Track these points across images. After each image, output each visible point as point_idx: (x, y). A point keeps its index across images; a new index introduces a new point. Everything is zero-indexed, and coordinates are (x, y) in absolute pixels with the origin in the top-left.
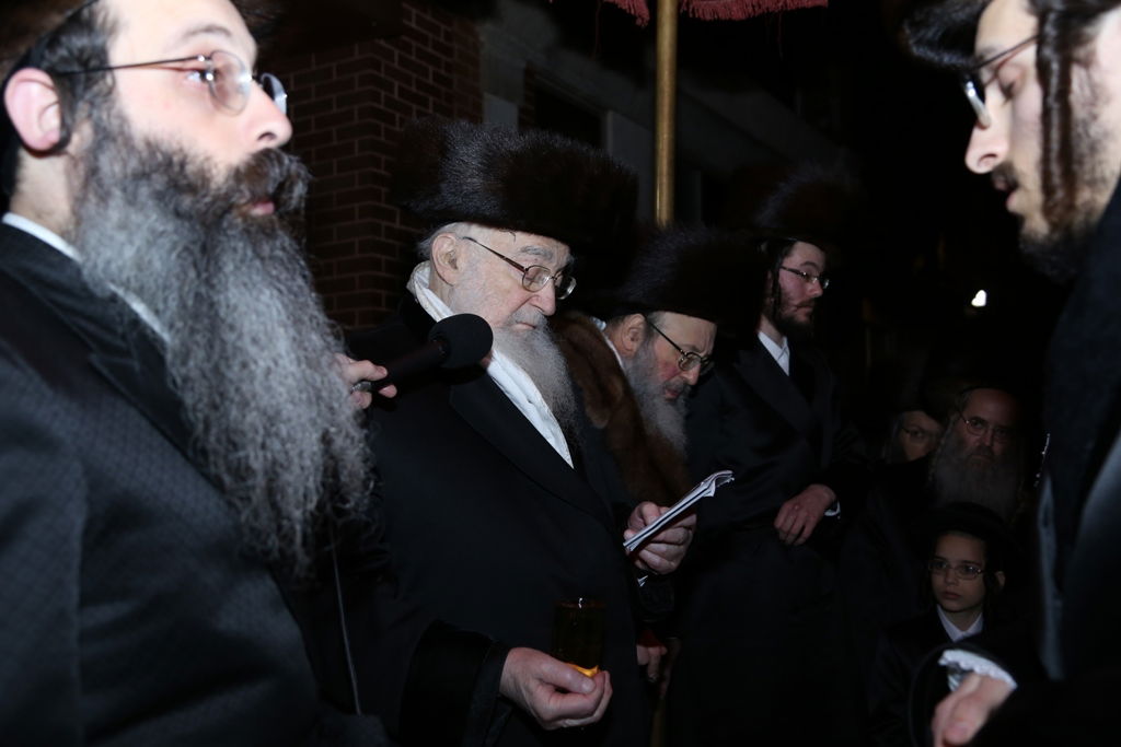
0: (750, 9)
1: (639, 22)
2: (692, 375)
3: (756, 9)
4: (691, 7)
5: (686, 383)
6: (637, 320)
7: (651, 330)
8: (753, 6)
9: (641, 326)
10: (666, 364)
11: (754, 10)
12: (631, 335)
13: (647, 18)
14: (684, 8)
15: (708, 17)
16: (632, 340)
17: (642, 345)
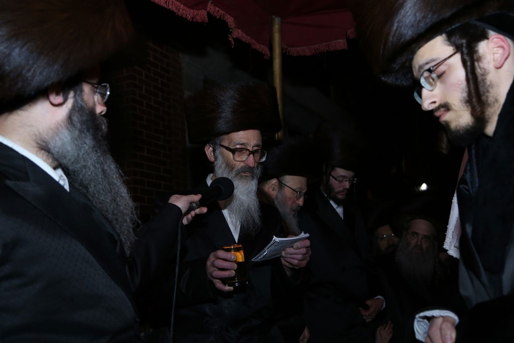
0: (314, 51)
1: (265, 57)
2: (301, 202)
3: (317, 50)
4: (287, 50)
5: (299, 206)
6: (274, 181)
7: (281, 185)
8: (315, 50)
9: (277, 184)
10: (290, 198)
11: (315, 52)
12: (272, 188)
13: (269, 55)
14: (284, 51)
15: (295, 55)
16: (273, 190)
17: (279, 192)
